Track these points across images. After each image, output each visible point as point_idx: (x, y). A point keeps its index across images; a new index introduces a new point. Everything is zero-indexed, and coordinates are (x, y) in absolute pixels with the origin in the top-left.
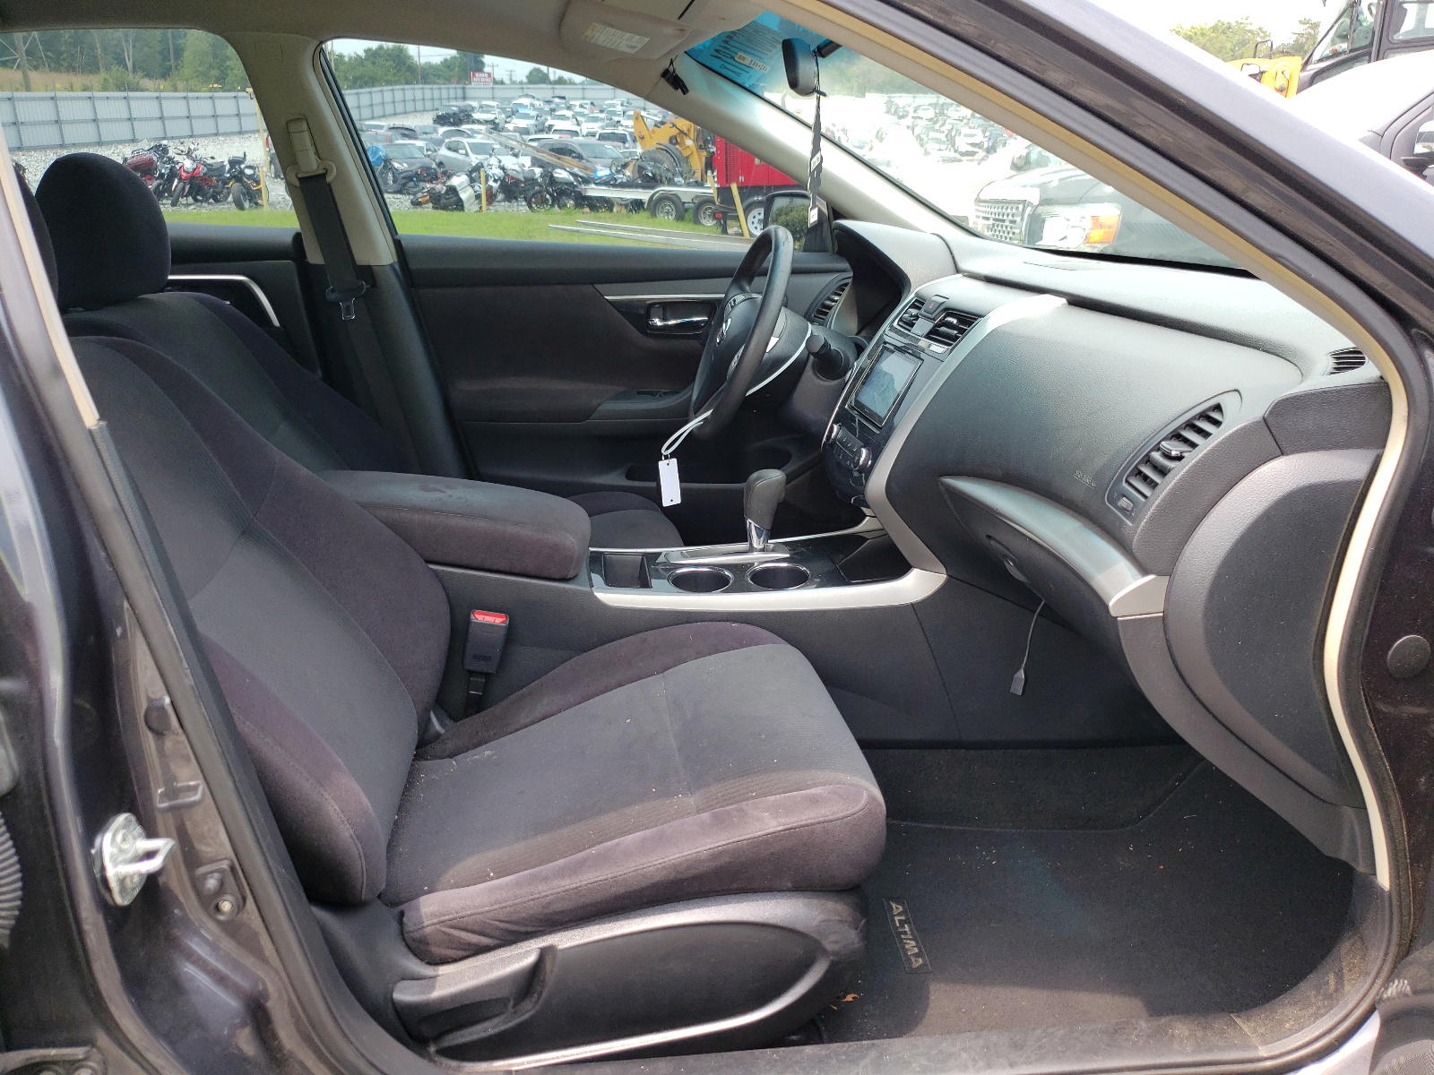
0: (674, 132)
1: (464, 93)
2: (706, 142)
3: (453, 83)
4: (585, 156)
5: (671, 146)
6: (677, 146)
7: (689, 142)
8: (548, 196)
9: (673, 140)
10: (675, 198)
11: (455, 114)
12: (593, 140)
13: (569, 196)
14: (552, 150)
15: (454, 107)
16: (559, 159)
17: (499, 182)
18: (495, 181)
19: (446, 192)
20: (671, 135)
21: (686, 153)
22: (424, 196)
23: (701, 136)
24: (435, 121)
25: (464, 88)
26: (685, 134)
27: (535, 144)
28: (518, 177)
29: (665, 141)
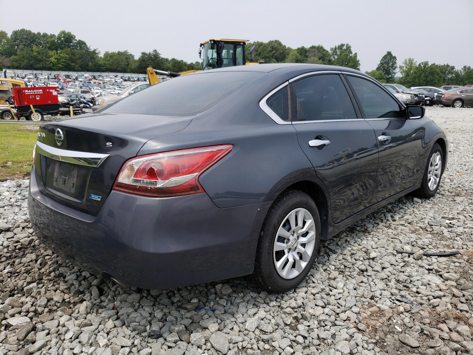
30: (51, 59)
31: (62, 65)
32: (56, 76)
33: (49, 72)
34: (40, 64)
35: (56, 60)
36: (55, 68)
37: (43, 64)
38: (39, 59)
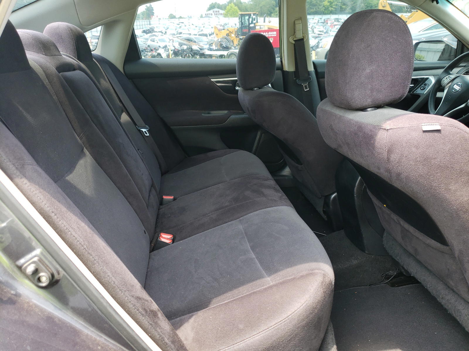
0: (228, 32)
1: (150, 23)
2: (238, 35)
3: (144, 20)
4: (196, 41)
5: (227, 37)
6: (229, 37)
7: (233, 35)
8: (190, 55)
9: (228, 35)
10: (235, 53)
11: (149, 30)
12: (197, 36)
13: (197, 55)
14: (186, 40)
15: (148, 27)
16: (189, 42)
17: (173, 51)
18: (172, 51)
19: (157, 55)
20: (227, 33)
21: (232, 39)
22: (149, 57)
23: (237, 33)
24: (142, 32)
25: (150, 21)
26: (232, 33)
27: (180, 38)
28: (179, 49)
29: (225, 35)
30: (324, 3)
31: (334, 8)
32: (326, 20)
33: (320, 16)
34: (313, 9)
35: (329, 4)
36: (326, 12)
37: (316, 9)
38: (313, 4)
